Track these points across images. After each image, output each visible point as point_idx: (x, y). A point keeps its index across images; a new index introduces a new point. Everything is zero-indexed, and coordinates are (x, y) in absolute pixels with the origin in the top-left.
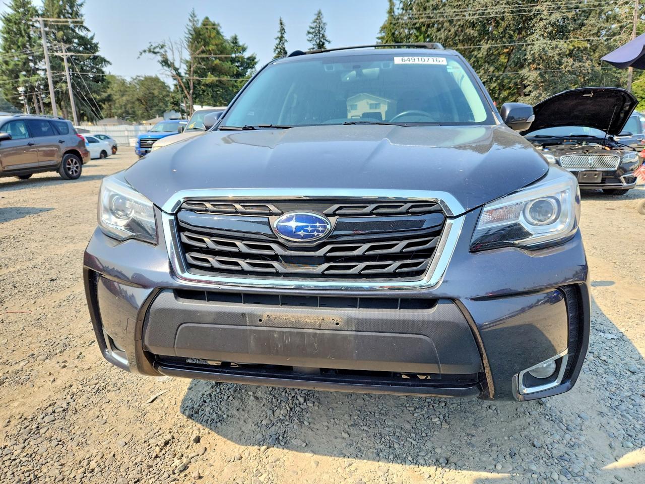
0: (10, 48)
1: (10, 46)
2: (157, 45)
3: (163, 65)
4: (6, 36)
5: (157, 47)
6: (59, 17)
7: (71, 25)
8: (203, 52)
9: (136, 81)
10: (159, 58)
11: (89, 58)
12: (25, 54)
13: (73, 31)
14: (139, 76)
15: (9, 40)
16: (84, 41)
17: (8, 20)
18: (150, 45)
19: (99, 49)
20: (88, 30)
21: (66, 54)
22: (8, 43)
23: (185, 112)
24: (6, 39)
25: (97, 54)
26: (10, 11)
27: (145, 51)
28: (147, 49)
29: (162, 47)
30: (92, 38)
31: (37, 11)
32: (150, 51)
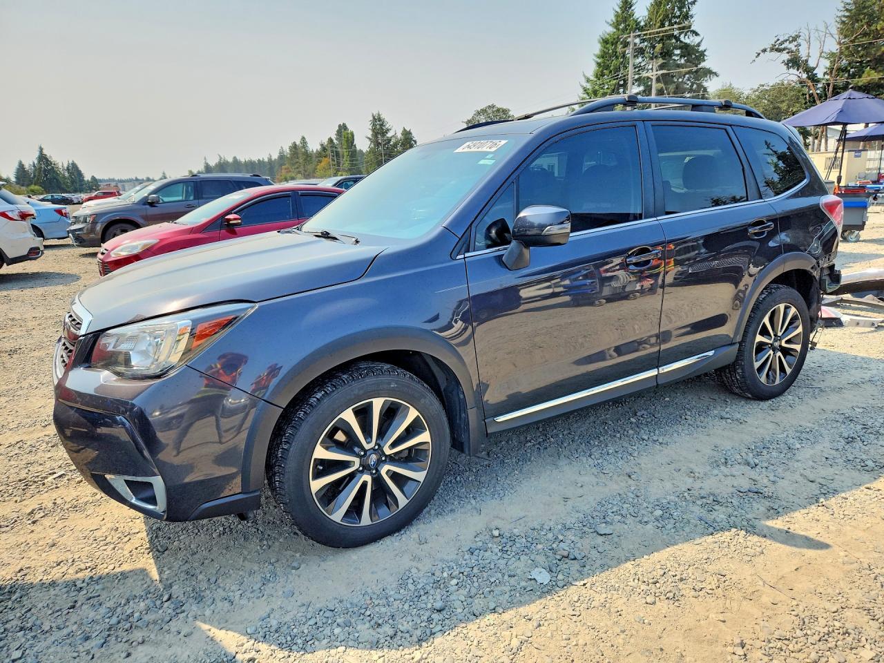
0: (603, 75)
1: (602, 72)
2: (786, 38)
3: (788, 68)
4: (599, 61)
5: (786, 40)
6: (662, 25)
7: (676, 33)
8: (865, 34)
9: (757, 93)
10: (786, 56)
11: (689, 72)
12: (615, 79)
13: (677, 39)
14: (763, 86)
15: (602, 64)
16: (688, 50)
17: (605, 42)
18: (776, 39)
19: (706, 58)
20: (697, 34)
21: (656, 73)
22: (601, 69)
23: (811, 135)
24: (599, 64)
25: (703, 65)
26: (611, 30)
27: (764, 51)
28: (768, 46)
29: (794, 39)
30: (699, 45)
31: (638, 24)
32: (772, 50)
